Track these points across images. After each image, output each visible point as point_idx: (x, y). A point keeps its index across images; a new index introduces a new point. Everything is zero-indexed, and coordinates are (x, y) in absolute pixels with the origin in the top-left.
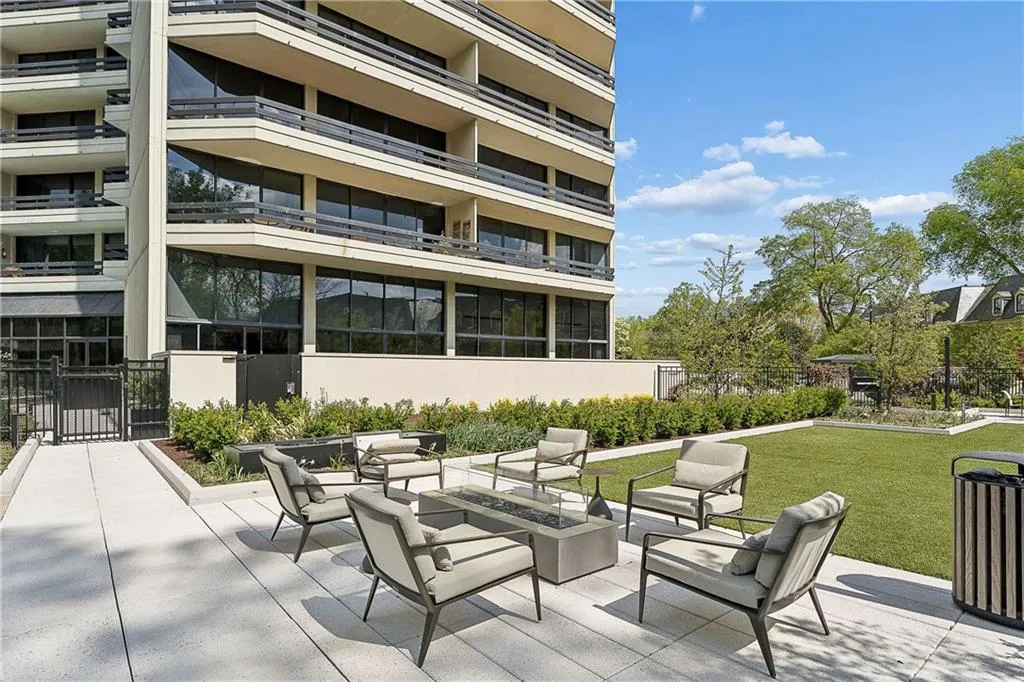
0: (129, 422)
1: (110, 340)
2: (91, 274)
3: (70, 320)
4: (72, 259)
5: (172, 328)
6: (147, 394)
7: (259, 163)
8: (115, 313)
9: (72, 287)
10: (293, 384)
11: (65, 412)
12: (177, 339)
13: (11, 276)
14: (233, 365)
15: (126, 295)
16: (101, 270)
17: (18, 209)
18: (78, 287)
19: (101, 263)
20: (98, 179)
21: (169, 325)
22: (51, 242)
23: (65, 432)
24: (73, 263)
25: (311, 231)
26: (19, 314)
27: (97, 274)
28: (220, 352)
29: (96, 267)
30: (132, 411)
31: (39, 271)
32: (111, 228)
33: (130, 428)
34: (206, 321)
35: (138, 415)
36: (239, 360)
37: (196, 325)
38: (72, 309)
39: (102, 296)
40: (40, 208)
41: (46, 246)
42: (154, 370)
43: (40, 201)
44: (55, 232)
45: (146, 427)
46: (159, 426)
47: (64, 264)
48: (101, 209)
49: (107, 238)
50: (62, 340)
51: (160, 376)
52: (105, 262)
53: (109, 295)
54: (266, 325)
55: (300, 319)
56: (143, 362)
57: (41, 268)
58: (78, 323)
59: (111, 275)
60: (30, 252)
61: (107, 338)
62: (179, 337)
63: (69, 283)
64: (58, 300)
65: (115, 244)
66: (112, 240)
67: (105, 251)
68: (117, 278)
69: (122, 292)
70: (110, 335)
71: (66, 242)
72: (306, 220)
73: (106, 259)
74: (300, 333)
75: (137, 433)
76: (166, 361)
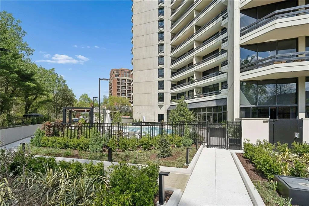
0: (228, 143)
1: (223, 113)
2: (218, 94)
3: (214, 107)
4: (214, 91)
5: (242, 109)
6: (234, 133)
7: (276, 40)
8: (224, 105)
9: (215, 98)
10: (299, 133)
11: (210, 138)
12: (243, 113)
13: (201, 97)
14: (268, 124)
15: (227, 99)
16: (221, 93)
17: (203, 80)
18: (216, 98)
19: (221, 91)
20: (220, 66)
21: (241, 108)
22: (209, 87)
23: (210, 144)
24: (215, 92)
25: (303, 60)
26: (203, 106)
27: (220, 94)
28: (262, 119)
29: (220, 92)
30: (229, 139)
31: (207, 95)
32: (223, 80)
33: (228, 145)
34: (254, 106)
35: (231, 140)
36: (270, 122)
37: (250, 107)
38: (214, 104)
39: (221, 100)
40: (207, 79)
41: (208, 88)
42: (236, 125)
43: (207, 77)
44: (210, 84)
45: (234, 145)
46: (238, 146)
47: (212, 92)
48: (221, 75)
49: (222, 83)
50: (212, 113)
51: (239, 127)
52: (222, 90)
53: (223, 99)
54: (279, 105)
55: (297, 101)
56: (232, 122)
57: (208, 94)
58: (216, 108)
59: (224, 94)
60: (205, 91)
61: (222, 112)
62: (244, 112)
63: (214, 97)
64: (211, 102)
65: (224, 84)
66: (223, 83)
67: (222, 87)
68: (225, 94)
69: (226, 98)
70: (223, 111)
71: (213, 86)
72: (300, 56)
73: (222, 89)
74: (297, 108)
75: (231, 147)
76: (241, 122)
